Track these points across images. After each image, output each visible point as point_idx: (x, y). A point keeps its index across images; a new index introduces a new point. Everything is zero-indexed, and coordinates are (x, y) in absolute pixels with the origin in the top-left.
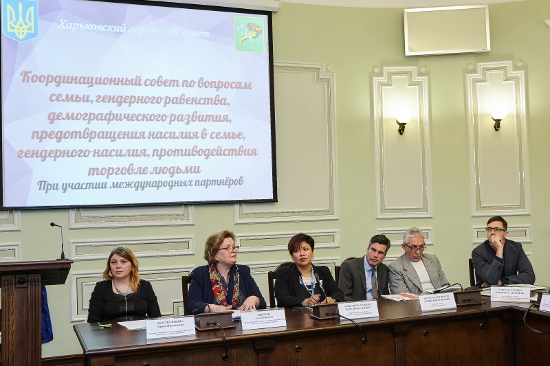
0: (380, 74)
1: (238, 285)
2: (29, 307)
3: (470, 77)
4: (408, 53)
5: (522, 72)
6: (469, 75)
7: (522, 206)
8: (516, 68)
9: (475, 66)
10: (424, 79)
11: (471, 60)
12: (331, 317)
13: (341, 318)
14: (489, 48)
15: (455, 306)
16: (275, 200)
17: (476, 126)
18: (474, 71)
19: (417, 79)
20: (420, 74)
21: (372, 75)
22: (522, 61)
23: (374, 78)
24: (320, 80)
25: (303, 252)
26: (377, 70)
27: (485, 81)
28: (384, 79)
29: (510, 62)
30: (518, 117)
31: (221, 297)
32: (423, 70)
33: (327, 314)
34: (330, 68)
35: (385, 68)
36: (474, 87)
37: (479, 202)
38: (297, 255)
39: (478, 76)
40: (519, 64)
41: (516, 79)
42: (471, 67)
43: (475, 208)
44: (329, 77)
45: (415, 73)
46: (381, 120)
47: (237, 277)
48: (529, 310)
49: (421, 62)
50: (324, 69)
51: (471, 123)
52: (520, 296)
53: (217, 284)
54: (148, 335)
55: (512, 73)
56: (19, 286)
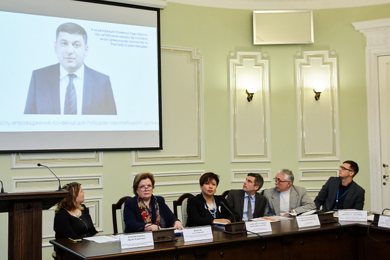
0: (235, 57)
1: (158, 211)
2: (34, 226)
3: (299, 61)
4: (255, 43)
5: (335, 59)
6: (298, 60)
7: (334, 154)
8: (331, 56)
9: (302, 54)
10: (266, 62)
11: (299, 49)
12: (239, 232)
13: (248, 233)
14: (313, 41)
15: (319, 224)
16: (161, 148)
17: (302, 96)
18: (301, 57)
19: (260, 61)
20: (263, 58)
21: (229, 58)
22: (335, 51)
23: (231, 60)
24: (193, 60)
25: (211, 186)
26: (232, 54)
27: (309, 65)
28: (237, 61)
29: (327, 51)
30: (332, 91)
31: (148, 219)
32: (265, 55)
33: (237, 230)
34: (199, 52)
35: (238, 53)
36: (301, 69)
37: (303, 150)
38: (207, 186)
39: (304, 61)
40: (333, 53)
41: (331, 64)
42: (299, 54)
43: (301, 156)
44: (199, 58)
45: (259, 57)
46: (235, 90)
47: (157, 205)
48: (370, 226)
49: (264, 49)
50: (196, 53)
51: (299, 94)
52: (360, 217)
53: (145, 210)
54: (122, 246)
55: (328, 60)
56: (27, 211)
